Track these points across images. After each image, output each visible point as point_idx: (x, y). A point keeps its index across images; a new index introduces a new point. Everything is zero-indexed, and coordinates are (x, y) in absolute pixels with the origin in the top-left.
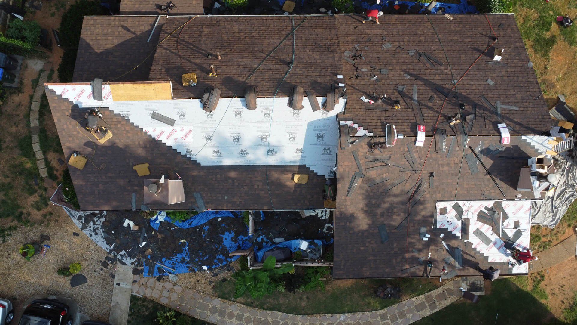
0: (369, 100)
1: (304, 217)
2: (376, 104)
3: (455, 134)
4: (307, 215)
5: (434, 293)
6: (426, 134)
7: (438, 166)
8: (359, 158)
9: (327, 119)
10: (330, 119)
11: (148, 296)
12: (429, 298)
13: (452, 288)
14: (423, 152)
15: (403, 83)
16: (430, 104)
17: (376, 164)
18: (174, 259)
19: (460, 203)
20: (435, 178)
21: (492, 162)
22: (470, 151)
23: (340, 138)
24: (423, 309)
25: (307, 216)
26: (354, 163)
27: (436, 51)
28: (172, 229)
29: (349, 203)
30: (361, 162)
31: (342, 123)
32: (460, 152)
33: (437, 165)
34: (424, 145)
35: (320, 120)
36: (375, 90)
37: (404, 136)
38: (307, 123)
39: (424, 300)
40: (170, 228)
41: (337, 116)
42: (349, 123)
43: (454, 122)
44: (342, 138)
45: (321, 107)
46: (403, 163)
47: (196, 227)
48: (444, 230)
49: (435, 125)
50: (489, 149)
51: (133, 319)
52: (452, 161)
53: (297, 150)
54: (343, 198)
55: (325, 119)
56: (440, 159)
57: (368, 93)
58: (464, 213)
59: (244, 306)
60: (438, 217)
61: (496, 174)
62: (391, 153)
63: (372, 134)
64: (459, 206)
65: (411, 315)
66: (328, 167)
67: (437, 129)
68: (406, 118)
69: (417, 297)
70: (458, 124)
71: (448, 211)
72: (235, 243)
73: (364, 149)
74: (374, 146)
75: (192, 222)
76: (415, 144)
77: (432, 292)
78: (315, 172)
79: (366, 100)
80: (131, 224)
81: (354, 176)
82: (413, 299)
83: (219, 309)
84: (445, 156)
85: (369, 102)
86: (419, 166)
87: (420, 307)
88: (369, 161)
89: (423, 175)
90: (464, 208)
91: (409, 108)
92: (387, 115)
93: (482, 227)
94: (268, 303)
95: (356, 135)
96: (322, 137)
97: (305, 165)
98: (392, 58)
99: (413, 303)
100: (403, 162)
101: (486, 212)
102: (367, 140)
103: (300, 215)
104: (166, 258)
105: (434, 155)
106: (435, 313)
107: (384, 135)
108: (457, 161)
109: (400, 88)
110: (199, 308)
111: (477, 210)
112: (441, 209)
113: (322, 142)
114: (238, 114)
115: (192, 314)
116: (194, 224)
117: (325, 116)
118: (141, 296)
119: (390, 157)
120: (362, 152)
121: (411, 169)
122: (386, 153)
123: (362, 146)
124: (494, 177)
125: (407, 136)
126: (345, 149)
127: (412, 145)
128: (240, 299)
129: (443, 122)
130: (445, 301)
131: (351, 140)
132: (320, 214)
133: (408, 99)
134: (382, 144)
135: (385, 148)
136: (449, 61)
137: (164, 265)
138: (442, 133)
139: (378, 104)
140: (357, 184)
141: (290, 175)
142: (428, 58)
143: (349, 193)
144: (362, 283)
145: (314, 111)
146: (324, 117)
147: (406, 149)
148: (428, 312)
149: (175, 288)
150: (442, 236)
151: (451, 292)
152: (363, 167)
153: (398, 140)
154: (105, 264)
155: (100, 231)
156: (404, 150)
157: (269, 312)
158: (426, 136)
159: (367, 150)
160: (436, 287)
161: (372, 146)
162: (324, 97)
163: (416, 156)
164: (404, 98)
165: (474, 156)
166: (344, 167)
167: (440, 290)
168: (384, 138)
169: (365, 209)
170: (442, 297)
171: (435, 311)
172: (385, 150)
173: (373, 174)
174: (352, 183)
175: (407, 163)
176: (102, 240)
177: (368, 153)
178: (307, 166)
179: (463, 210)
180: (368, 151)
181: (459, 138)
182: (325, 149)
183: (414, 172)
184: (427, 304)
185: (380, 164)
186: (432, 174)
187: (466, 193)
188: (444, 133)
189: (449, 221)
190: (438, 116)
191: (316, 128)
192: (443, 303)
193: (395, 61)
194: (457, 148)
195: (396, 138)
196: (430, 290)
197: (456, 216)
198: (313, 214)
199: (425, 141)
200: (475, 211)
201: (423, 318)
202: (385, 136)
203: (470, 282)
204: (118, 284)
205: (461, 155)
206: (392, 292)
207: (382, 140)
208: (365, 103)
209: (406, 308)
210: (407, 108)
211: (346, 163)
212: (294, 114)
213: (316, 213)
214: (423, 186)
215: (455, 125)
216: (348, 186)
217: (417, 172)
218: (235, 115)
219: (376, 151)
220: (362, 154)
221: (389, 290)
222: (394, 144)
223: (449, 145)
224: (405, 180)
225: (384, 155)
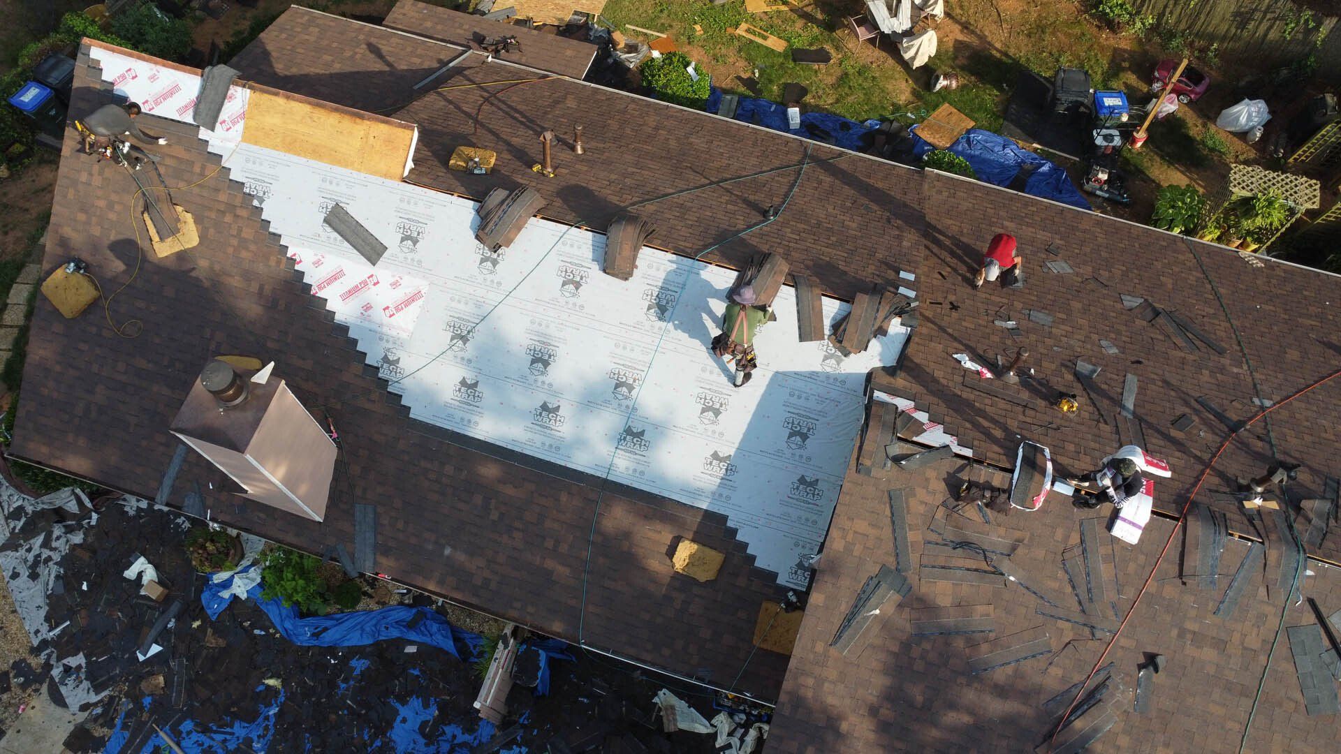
0: (979, 368)
1: (672, 729)
2: (997, 382)
3: (1260, 536)
4: (683, 725)
6: (1154, 505)
7: (1181, 635)
8: (909, 519)
9: (836, 379)
10: (843, 382)
14: (1132, 567)
15: (1093, 360)
16: (1174, 433)
17: (961, 560)
18: (219, 737)
20: (1159, 678)
23: (862, 431)
25: (680, 730)
26: (887, 532)
27: (1205, 319)
28: (257, 632)
29: (832, 674)
30: (912, 536)
31: (878, 395)
32: (1268, 609)
33: (1175, 632)
34: (1141, 540)
35: (812, 376)
36: (1004, 350)
38: (769, 375)
40: (253, 626)
41: (869, 376)
42: (903, 404)
43: (1258, 502)
44: (870, 434)
45: (827, 332)
46: (1055, 585)
47: (332, 650)
49: (1188, 490)
52: (1236, 637)
53: (715, 456)
54: (820, 647)
55: (828, 376)
56: (1193, 613)
57: (982, 353)
62: (1018, 534)
63: (968, 452)
66: (797, 545)
67: (1194, 504)
68: (1093, 445)
70: (1271, 512)
72: (427, 745)
73: (934, 493)
74: (968, 488)
75: (326, 629)
76: (1110, 526)
78: (749, 551)
79: (969, 364)
80: (150, 574)
81: (875, 581)
84: (1211, 606)
85: (978, 373)
86: (1110, 613)
88: (940, 541)
89: (1120, 653)
91: (1106, 423)
92: (1028, 420)
95: (915, 439)
96: (804, 437)
97: (724, 518)
98: (1070, 297)
100: (1055, 582)
102: (949, 465)
103: (660, 718)
104: (196, 725)
105: (1171, 590)
107: (1008, 466)
108: (1253, 642)
109: (1083, 367)
113: (798, 452)
114: (572, 282)
116: (329, 638)
117: (830, 367)
119: (1014, 548)
120: (922, 502)
121: (1080, 618)
122: (1002, 531)
123: (927, 480)
126: (868, 472)
127: (1100, 529)
129: (1217, 491)
131: (897, 449)
132: (724, 737)
133: (1106, 402)
134: (996, 498)
135: (1003, 510)
136: (1246, 351)
137: (178, 744)
138: (1213, 517)
139: (1006, 386)
140: (877, 612)
141: (667, 537)
142: (1182, 327)
143: (845, 636)
145: (802, 339)
146: (828, 370)
147: (1075, 539)
152: (914, 558)
153: (1052, 495)
155: (50, 573)
156: (1067, 537)
158: (1153, 512)
159: (940, 498)
161: (957, 489)
162: (848, 302)
163: (1105, 572)
164: (1093, 395)
165: (1326, 642)
166: (850, 537)
168: (1008, 475)
169: (886, 712)
172: (1001, 517)
173: (942, 591)
174: (861, 602)
175: (1069, 589)
177: (940, 514)
178: (730, 524)
180: (944, 504)
181: (1273, 555)
182: (802, 480)
183: (1087, 631)
185: (972, 564)
186: (1150, 661)
188: (1219, 521)
190: (1202, 473)
191: (794, 400)
193: (1076, 305)
194: (1262, 591)
195: (1048, 486)
198: (702, 727)
199: (1147, 530)
202: (1012, 471)
205: (1273, 622)
207: (998, 479)
208: (966, 370)
210: (1098, 421)
211: (861, 526)
213: (711, 730)
214: (1113, 695)
215: (1259, 511)
216: (844, 608)
217: (1098, 634)
218: (561, 280)
219: (971, 512)
220: (922, 509)
222: (1038, 506)
223: (1233, 571)
224: (1050, 652)
225: (996, 537)
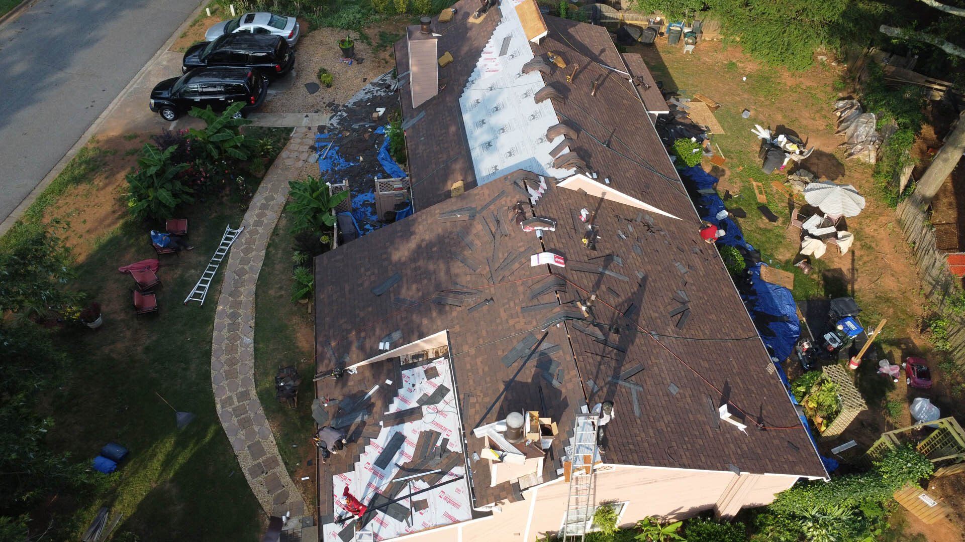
0: (584, 216)
2: (581, 221)
3: (563, 303)
5: (281, 469)
6: (552, 265)
7: (505, 304)
8: (497, 202)
11: (292, 141)
12: (273, 462)
13: (288, 502)
14: (522, 272)
15: (627, 265)
16: (603, 288)
17: (492, 224)
18: (337, 157)
19: (450, 396)
20: (485, 308)
21: (529, 380)
22: (540, 337)
24: (252, 455)
26: (488, 200)
27: (698, 328)
28: (376, 146)
29: (430, 221)
30: (492, 207)
31: (542, 178)
32: (535, 323)
33: (506, 301)
34: (534, 266)
35: (539, 165)
37: (541, 238)
38: (532, 157)
39: (269, 455)
40: (377, 144)
42: (544, 185)
43: (584, 308)
45: (557, 157)
47: (381, 165)
48: (398, 384)
49: (570, 281)
50: (551, 364)
51: (265, 131)
52: (517, 320)
53: (496, 167)
54: (436, 212)
55: (543, 169)
56: (517, 301)
57: (595, 219)
58: (432, 406)
59: (273, 227)
60: (420, 368)
61: (510, 397)
62: (512, 233)
63: (534, 203)
64: (443, 396)
65: (243, 437)
67: (564, 282)
68: (571, 250)
69: (275, 442)
70: (581, 313)
71: (433, 380)
72: (361, 205)
74: (518, 209)
75: (386, 160)
76: (533, 254)
77: (284, 467)
79: (583, 213)
80: (381, 113)
81: (469, 209)
82: (271, 438)
83: (272, 203)
84: (524, 305)
85: (581, 215)
86: (500, 278)
87: (256, 450)
88: (495, 215)
89: (488, 290)
90: (441, 405)
91: (589, 260)
92: (568, 229)
93: (411, 444)
94: (276, 251)
95: (528, 186)
97: (476, 185)
98: (663, 267)
99: (265, 438)
100: (502, 255)
101: (439, 443)
102: (524, 200)
104: (338, 150)
105: (521, 289)
106: (244, 476)
107: (537, 216)
108: (518, 327)
109: (618, 259)
110: (273, 185)
111: (440, 426)
112: (434, 368)
114: (526, 95)
115: (266, 179)
116: (385, 163)
117: (546, 167)
118: (291, 135)
119: (506, 235)
120: (506, 202)
121: (493, 271)
122: (510, 228)
123: (515, 197)
124: (503, 397)
125: (542, 244)
126: (506, 180)
127: (530, 252)
128: (284, 222)
129: (579, 295)
130: (264, 490)
133: (602, 263)
134: (522, 217)
135: (518, 222)
136: (688, 340)
137: (330, 149)
138: (560, 285)
139: (582, 224)
140: (459, 216)
142: (683, 313)
143: (445, 215)
144: (302, 361)
145: (550, 154)
146: (544, 166)
147: (522, 249)
148: (246, 463)
149: (301, 162)
150: (389, 382)
151: (281, 500)
152: (485, 213)
153: (534, 232)
154: (330, 105)
155: (369, 96)
156: (521, 247)
157: (263, 253)
158: (548, 265)
159: (510, 204)
160: (292, 474)
162: (571, 153)
163: (515, 266)
164: (603, 259)
165: (533, 348)
166: (480, 192)
167: (286, 479)
168: (532, 217)
169: (424, 244)
170: (274, 484)
171: (248, 476)
172: (515, 223)
173: (478, 228)
174: (459, 210)
175: (501, 261)
176: (359, 98)
177: (505, 208)
178: (476, 187)
179: (438, 403)
180: (509, 206)
181: (557, 309)
183: (489, 276)
184: (261, 460)
185: (492, 228)
186: (490, 300)
187: (468, 367)
188: (561, 289)
189: (415, 387)
191: (528, 168)
192: (261, 488)
193: (659, 268)
194: (540, 316)
195: (536, 229)
196: (286, 464)
197: (425, 395)
199: (540, 266)
200: (437, 425)
201: (236, 457)
202: (535, 217)
203: (300, 534)
204: (307, 116)
205: (530, 327)
206: (288, 388)
207: (529, 215)
208: (579, 211)
209: (256, 428)
211: (486, 192)
212: (541, 139)
214: (470, 299)
215: (578, 307)
216: (455, 208)
217: (490, 280)
219: (511, 215)
220: (503, 203)
221: (291, 383)
222: (528, 231)
223: (542, 302)
224: (475, 271)
225: (507, 227)
